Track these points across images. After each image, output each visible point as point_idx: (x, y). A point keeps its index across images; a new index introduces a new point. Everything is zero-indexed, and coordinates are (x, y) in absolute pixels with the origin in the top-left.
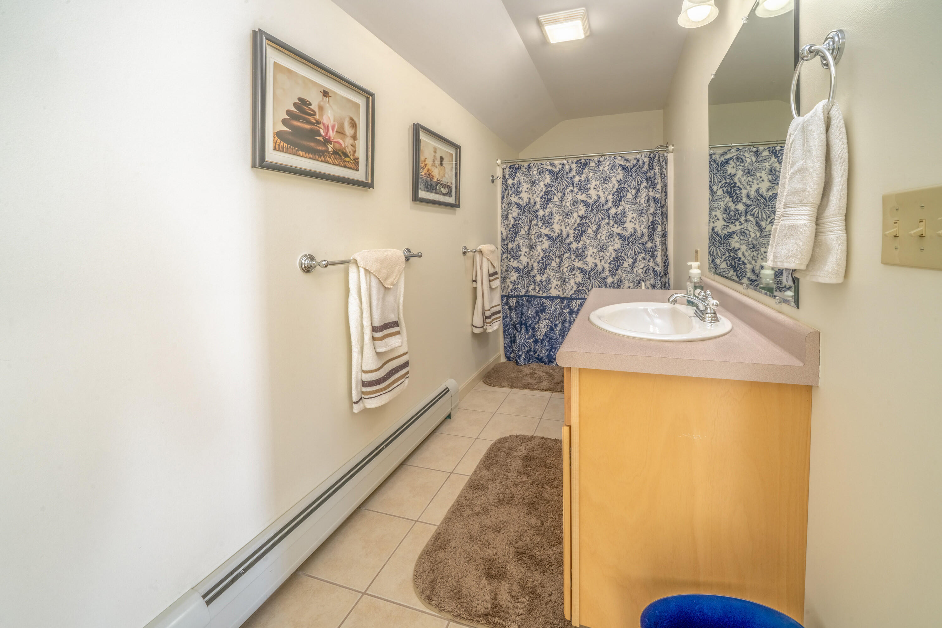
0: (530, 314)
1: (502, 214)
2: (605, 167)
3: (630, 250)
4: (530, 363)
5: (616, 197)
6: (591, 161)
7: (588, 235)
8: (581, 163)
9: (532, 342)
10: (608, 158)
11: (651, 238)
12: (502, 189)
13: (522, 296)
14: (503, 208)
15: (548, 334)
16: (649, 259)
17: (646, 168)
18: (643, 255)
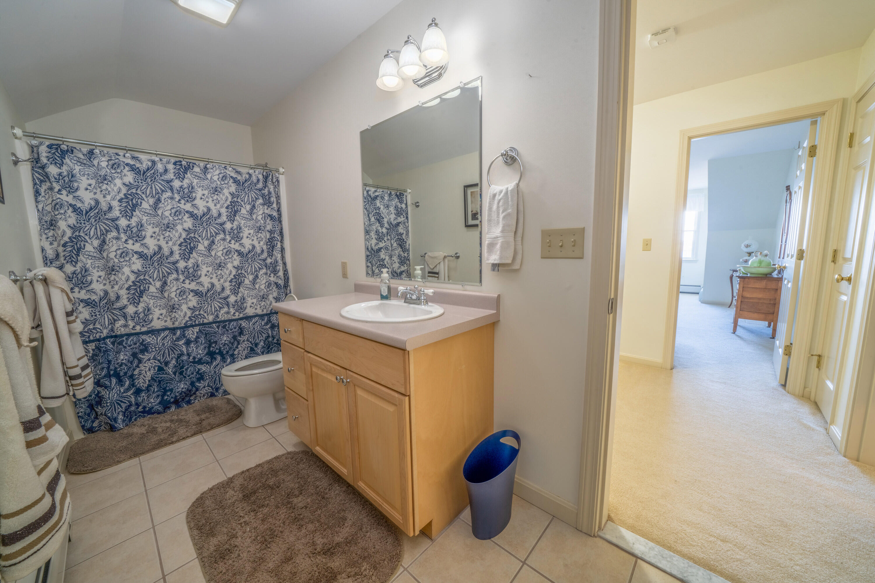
0: (123, 360)
1: (39, 219)
2: (214, 175)
3: (250, 267)
4: (133, 422)
5: (230, 211)
6: (195, 166)
7: (199, 252)
8: (181, 165)
9: (132, 394)
10: (217, 167)
11: (270, 255)
12: (34, 179)
13: (104, 339)
14: (41, 210)
15: (156, 377)
16: (270, 274)
17: (260, 185)
18: (264, 271)
